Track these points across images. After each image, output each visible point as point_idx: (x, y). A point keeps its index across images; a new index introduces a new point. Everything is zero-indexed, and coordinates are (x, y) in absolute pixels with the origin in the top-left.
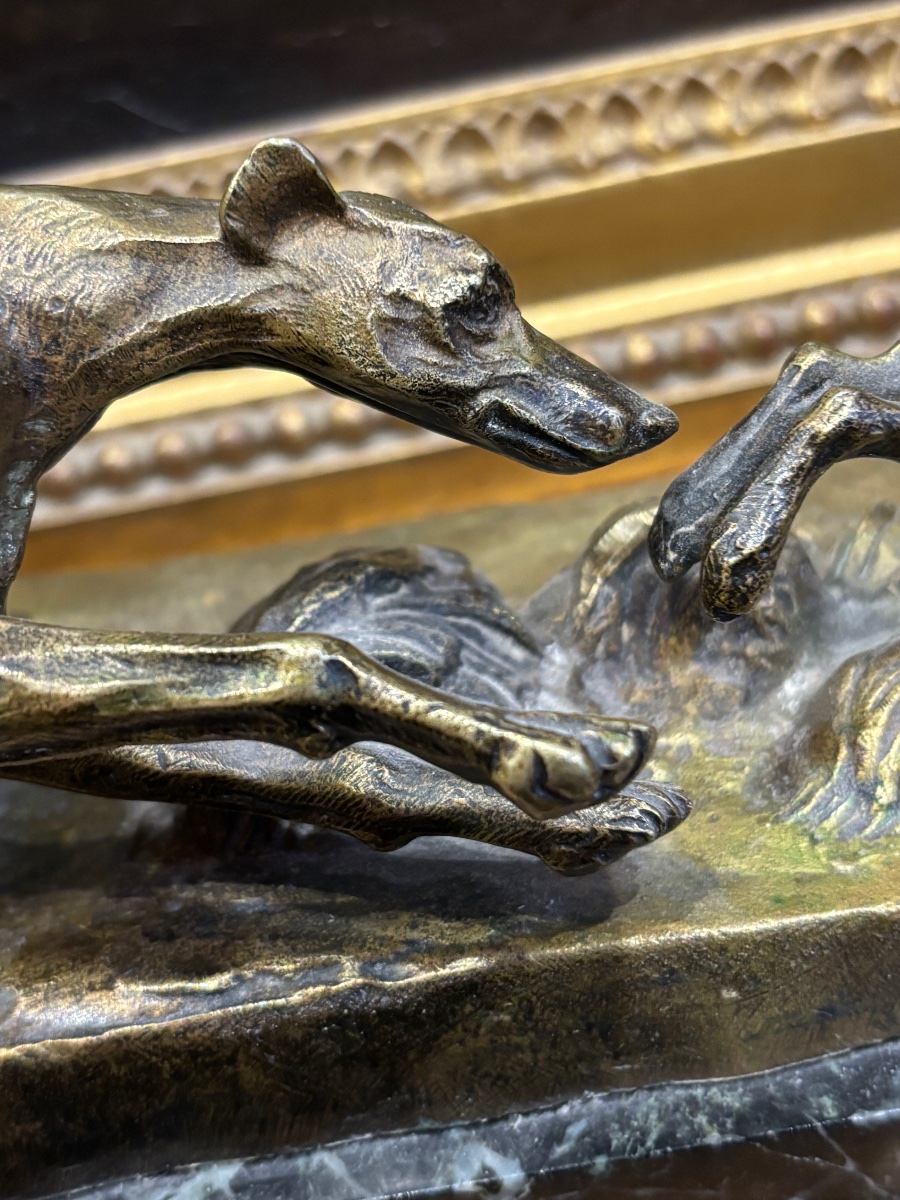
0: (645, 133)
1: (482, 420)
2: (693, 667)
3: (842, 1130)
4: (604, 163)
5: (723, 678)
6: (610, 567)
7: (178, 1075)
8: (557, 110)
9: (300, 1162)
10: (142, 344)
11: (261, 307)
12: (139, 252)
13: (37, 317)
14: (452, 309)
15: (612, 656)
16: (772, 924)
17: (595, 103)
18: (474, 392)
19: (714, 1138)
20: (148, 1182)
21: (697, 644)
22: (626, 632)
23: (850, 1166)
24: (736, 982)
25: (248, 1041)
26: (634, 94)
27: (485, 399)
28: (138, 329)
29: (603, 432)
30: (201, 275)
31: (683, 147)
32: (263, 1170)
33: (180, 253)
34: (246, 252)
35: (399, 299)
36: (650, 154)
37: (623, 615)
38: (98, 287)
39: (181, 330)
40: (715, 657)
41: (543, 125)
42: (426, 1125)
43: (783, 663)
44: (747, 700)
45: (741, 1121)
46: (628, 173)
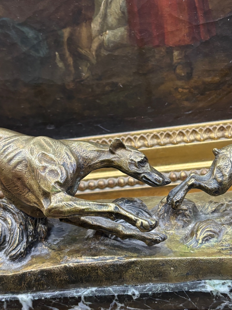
0: (185, 138)
1: (142, 178)
2: (175, 221)
3: (188, 292)
4: (178, 143)
5: (180, 223)
6: (164, 204)
7: (89, 271)
8: (171, 133)
9: (106, 288)
10: (97, 163)
11: (113, 160)
12: (98, 151)
13: (84, 158)
14: (139, 162)
15: (163, 218)
16: (179, 258)
17: (177, 133)
18: (141, 174)
19: (168, 291)
20: (83, 289)
21: (176, 218)
22: (166, 215)
23: (190, 300)
24: (173, 267)
25: (100, 267)
26: (184, 132)
27: (142, 175)
28: (97, 161)
29: (159, 181)
30: (106, 155)
31: (192, 141)
32: (100, 289)
33: (103, 152)
34: (112, 152)
35: (132, 160)
36: (187, 142)
37: (165, 212)
38: (92, 155)
39: (102, 162)
40: (179, 220)
41: (168, 135)
42: (125, 285)
43: (190, 222)
44: (183, 227)
45: (173, 289)
46: (182, 144)
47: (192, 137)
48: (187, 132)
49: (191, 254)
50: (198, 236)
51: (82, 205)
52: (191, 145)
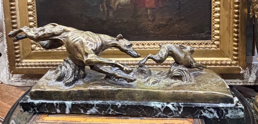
0: (150, 47)
1: (129, 52)
2: (141, 76)
3: (143, 106)
4: (147, 48)
5: (143, 77)
6: (137, 68)
7: (100, 92)
8: (144, 44)
9: (106, 102)
10: (110, 44)
11: (117, 43)
12: (111, 39)
13: (105, 42)
14: (128, 45)
15: (136, 74)
16: (141, 90)
17: (147, 44)
18: (128, 51)
19: (134, 105)
20: (96, 101)
21: (142, 74)
22: (137, 73)
23: (143, 110)
24: (138, 93)
25: (105, 90)
26: (150, 44)
27: (129, 51)
28: (110, 43)
29: (136, 55)
31: (153, 48)
32: (104, 102)
33: (114, 40)
34: (117, 40)
35: (125, 44)
37: (137, 71)
38: (108, 41)
39: (113, 44)
40: (143, 75)
41: (143, 45)
42: (115, 101)
43: (147, 77)
44: (144, 78)
45: (136, 104)
46: (149, 49)
47: (153, 46)
48: (151, 44)
49: (146, 89)
50: (150, 81)
51: (101, 59)
52: (153, 50)
